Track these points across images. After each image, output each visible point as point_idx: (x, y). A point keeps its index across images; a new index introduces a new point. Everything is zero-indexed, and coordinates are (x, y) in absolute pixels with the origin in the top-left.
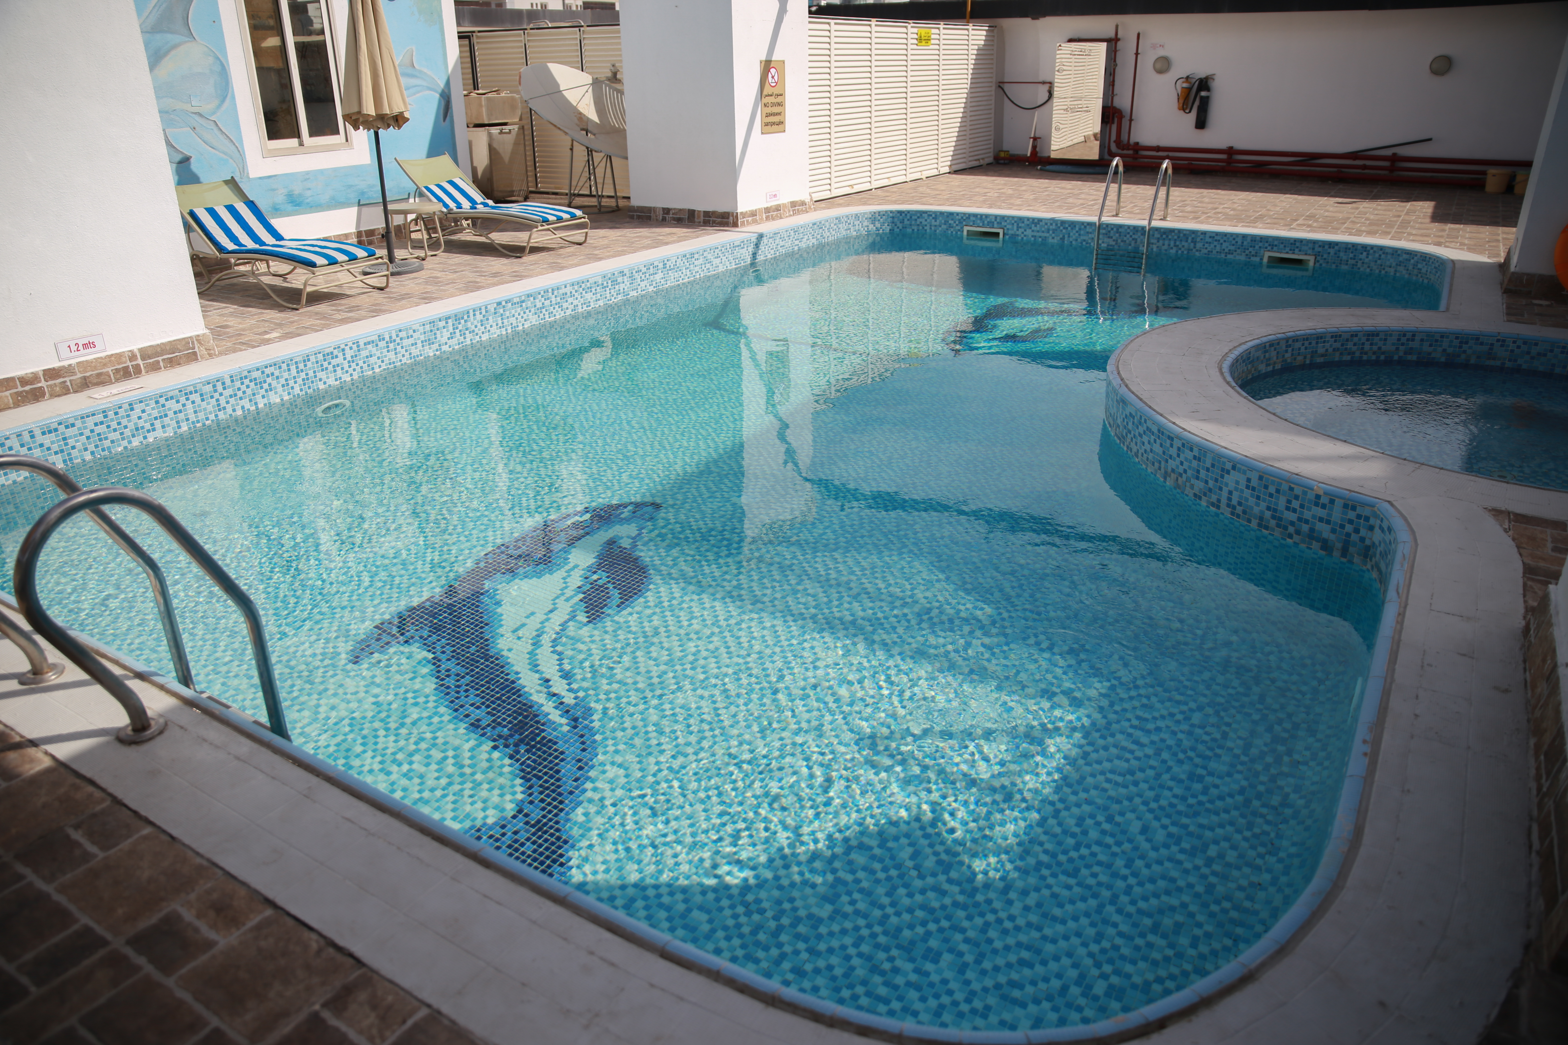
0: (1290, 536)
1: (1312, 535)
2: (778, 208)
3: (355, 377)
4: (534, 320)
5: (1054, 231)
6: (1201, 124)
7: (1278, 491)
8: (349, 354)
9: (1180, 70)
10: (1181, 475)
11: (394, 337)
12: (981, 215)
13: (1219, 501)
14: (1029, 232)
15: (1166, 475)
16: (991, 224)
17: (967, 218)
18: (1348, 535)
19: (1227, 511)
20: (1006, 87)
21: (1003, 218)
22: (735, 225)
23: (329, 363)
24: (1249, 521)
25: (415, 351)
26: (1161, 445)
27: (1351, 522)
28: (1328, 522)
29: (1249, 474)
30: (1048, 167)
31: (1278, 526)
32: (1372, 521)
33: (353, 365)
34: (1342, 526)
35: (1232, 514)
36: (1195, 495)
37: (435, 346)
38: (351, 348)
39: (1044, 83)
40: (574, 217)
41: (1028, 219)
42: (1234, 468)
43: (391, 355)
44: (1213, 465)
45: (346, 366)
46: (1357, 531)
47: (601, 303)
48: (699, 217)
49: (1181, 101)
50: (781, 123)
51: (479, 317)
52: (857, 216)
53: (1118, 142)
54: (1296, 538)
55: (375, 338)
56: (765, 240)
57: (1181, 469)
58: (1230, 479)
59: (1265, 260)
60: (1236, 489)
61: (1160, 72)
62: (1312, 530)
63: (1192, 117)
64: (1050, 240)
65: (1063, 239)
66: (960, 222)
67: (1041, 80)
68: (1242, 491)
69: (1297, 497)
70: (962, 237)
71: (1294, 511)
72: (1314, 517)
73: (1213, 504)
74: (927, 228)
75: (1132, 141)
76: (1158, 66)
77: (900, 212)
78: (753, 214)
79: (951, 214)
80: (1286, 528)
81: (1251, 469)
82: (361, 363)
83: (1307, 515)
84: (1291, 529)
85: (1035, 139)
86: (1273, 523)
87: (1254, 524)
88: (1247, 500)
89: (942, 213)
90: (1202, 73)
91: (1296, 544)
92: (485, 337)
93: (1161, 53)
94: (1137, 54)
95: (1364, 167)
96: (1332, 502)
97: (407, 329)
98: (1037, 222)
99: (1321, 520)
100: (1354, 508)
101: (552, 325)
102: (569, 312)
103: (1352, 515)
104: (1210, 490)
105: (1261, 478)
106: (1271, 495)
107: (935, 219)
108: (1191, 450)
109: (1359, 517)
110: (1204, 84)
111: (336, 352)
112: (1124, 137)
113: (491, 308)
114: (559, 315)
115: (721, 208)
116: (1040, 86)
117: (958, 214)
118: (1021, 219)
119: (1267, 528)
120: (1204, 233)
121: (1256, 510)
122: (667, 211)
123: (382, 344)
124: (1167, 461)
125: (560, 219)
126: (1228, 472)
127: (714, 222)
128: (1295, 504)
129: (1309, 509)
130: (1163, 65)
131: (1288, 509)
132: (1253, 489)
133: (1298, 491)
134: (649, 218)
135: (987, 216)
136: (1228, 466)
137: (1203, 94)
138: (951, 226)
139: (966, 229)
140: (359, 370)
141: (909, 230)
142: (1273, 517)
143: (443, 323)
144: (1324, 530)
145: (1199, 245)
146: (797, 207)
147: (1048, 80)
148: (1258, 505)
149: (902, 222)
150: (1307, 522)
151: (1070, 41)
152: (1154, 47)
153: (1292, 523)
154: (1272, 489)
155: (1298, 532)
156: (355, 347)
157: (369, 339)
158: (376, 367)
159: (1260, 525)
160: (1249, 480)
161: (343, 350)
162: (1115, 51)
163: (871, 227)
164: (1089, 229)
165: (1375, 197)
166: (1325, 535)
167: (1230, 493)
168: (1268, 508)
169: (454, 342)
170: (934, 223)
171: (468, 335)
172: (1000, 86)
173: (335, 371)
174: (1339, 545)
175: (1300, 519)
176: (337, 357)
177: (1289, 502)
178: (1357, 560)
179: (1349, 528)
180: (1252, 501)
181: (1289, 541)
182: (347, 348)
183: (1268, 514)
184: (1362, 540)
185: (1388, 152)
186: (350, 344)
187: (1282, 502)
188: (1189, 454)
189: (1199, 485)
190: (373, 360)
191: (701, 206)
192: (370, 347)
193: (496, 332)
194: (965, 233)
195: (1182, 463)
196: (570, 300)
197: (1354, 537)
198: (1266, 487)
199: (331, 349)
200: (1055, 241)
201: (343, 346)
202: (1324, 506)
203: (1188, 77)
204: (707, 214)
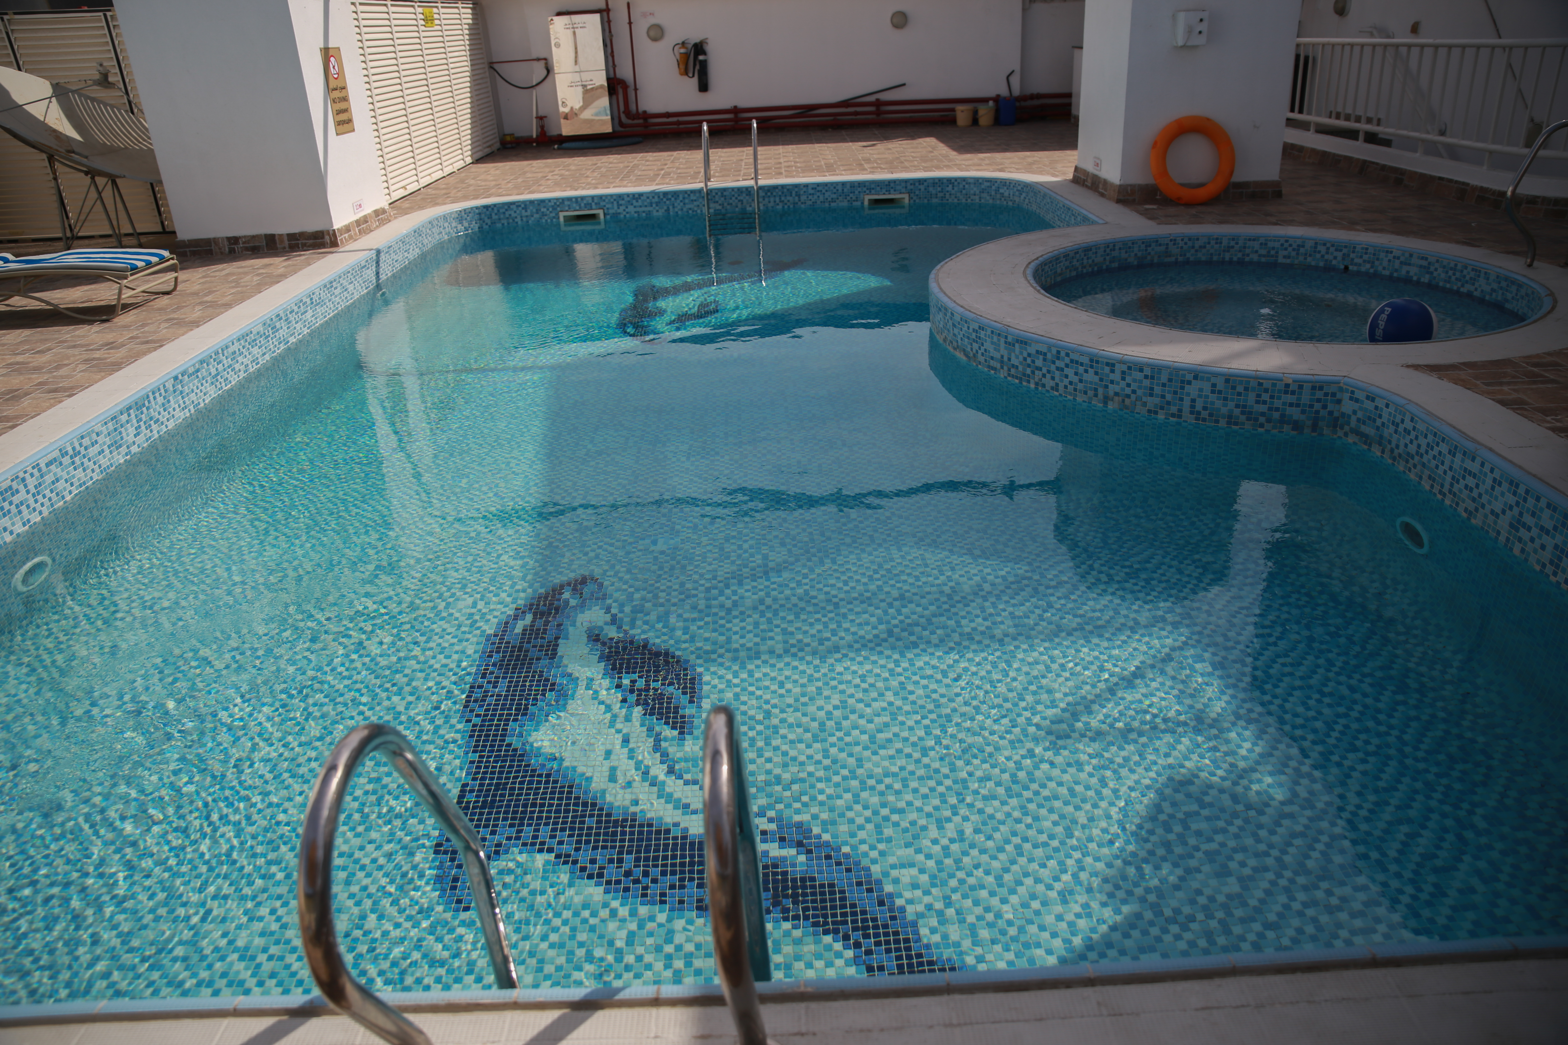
0: (1262, 426)
1: (1284, 420)
2: (365, 220)
3: (46, 513)
4: (213, 393)
5: (657, 204)
6: (704, 87)
7: (1246, 389)
8: (31, 482)
9: (674, 35)
10: (1128, 396)
11: (78, 448)
12: (576, 198)
13: (1180, 410)
14: (631, 209)
15: (1106, 400)
16: (589, 206)
17: (560, 203)
18: (1317, 412)
19: (1191, 419)
20: (496, 66)
21: (601, 197)
22: (334, 244)
23: (11, 503)
24: (1217, 421)
25: (104, 462)
26: (1096, 373)
27: (1319, 400)
28: (1298, 405)
29: (1213, 380)
30: (565, 145)
31: (1248, 419)
32: (1338, 396)
33: (40, 497)
34: (1311, 406)
35: (1197, 419)
36: (1149, 411)
37: (123, 450)
38: (32, 475)
39: (538, 60)
40: (163, 260)
41: (628, 195)
42: (1196, 377)
43: (79, 473)
44: (1170, 380)
45: (31, 501)
46: (1325, 407)
47: (267, 357)
48: (282, 242)
49: (682, 67)
50: (350, 121)
51: (160, 400)
52: (445, 217)
53: (627, 112)
54: (1268, 426)
55: (56, 454)
56: (383, 256)
57: (1128, 391)
58: (1192, 390)
59: (866, 203)
60: (1200, 396)
61: (655, 39)
62: (1283, 416)
63: (694, 82)
64: (655, 214)
65: (668, 210)
66: (554, 208)
67: (534, 56)
68: (1207, 397)
69: (1266, 391)
70: (559, 224)
71: (1265, 402)
72: (1284, 404)
73: (1173, 415)
74: (518, 220)
75: (641, 109)
76: (652, 33)
77: (486, 207)
78: (347, 229)
79: (542, 201)
80: (1256, 420)
81: (1216, 375)
82: (47, 492)
83: (1277, 403)
84: (1262, 419)
85: (540, 118)
86: (1243, 418)
87: (1223, 423)
88: (1213, 403)
89: (532, 202)
90: (695, 38)
91: (1267, 431)
92: (171, 425)
93: (653, 21)
94: (630, 23)
95: (856, 113)
96: (1301, 387)
97: (89, 434)
98: (637, 197)
99: (1291, 405)
100: (1321, 388)
101: (230, 392)
102: (242, 375)
103: (1319, 394)
104: (1168, 403)
105: (1227, 381)
106: (1239, 394)
107: (525, 209)
108: (1141, 370)
109: (1326, 394)
110: (699, 48)
111: (15, 485)
112: (633, 108)
113: (169, 385)
114: (234, 380)
115: (311, 226)
116: (535, 63)
117: (550, 200)
118: (620, 196)
119: (1236, 424)
120: (806, 186)
121: (1224, 410)
122: (233, 241)
123: (66, 460)
124: (1106, 387)
125: (149, 264)
126: (1189, 383)
127: (304, 245)
128: (1265, 397)
129: (1279, 398)
130: (657, 33)
131: (1257, 402)
132: (1220, 392)
133: (1267, 384)
134: (210, 252)
135: (583, 198)
136: (1189, 377)
137: (701, 58)
138: (544, 215)
139: (562, 215)
140: (48, 504)
141: (499, 225)
142: (1243, 413)
143: (124, 418)
144: (1295, 413)
145: (803, 198)
146: (380, 216)
147: (542, 56)
148: (1225, 405)
149: (490, 217)
150: (1277, 409)
151: (559, 14)
152: (644, 15)
153: (1263, 414)
154: (1240, 389)
155: (1269, 421)
156: (35, 471)
157: (50, 457)
158: (66, 493)
159: (1229, 423)
160: (1214, 385)
161: (23, 480)
162: (609, 22)
163: (460, 227)
164: (693, 197)
165: (887, 138)
166: (1295, 417)
167: (1193, 401)
168: (1237, 406)
169: (141, 439)
170: (524, 213)
171: (154, 426)
172: (491, 66)
173: (20, 512)
174: (1309, 423)
175: (1270, 409)
176: (17, 491)
177: (1259, 396)
178: (1326, 431)
179: (1317, 406)
180: (1218, 404)
181: (1261, 430)
182: (27, 476)
183: (1237, 411)
184: (1331, 413)
185: (872, 99)
186: (29, 469)
187: (1252, 397)
188: (1139, 376)
189: (1152, 402)
190: (61, 485)
191: (282, 228)
192: (53, 467)
193: (181, 415)
194: (562, 219)
195: (1129, 385)
196: (240, 359)
197: (1323, 413)
198: (1234, 388)
199: (8, 482)
200: (660, 214)
201: (21, 475)
202: (1293, 393)
203: (683, 43)
204: (292, 237)
